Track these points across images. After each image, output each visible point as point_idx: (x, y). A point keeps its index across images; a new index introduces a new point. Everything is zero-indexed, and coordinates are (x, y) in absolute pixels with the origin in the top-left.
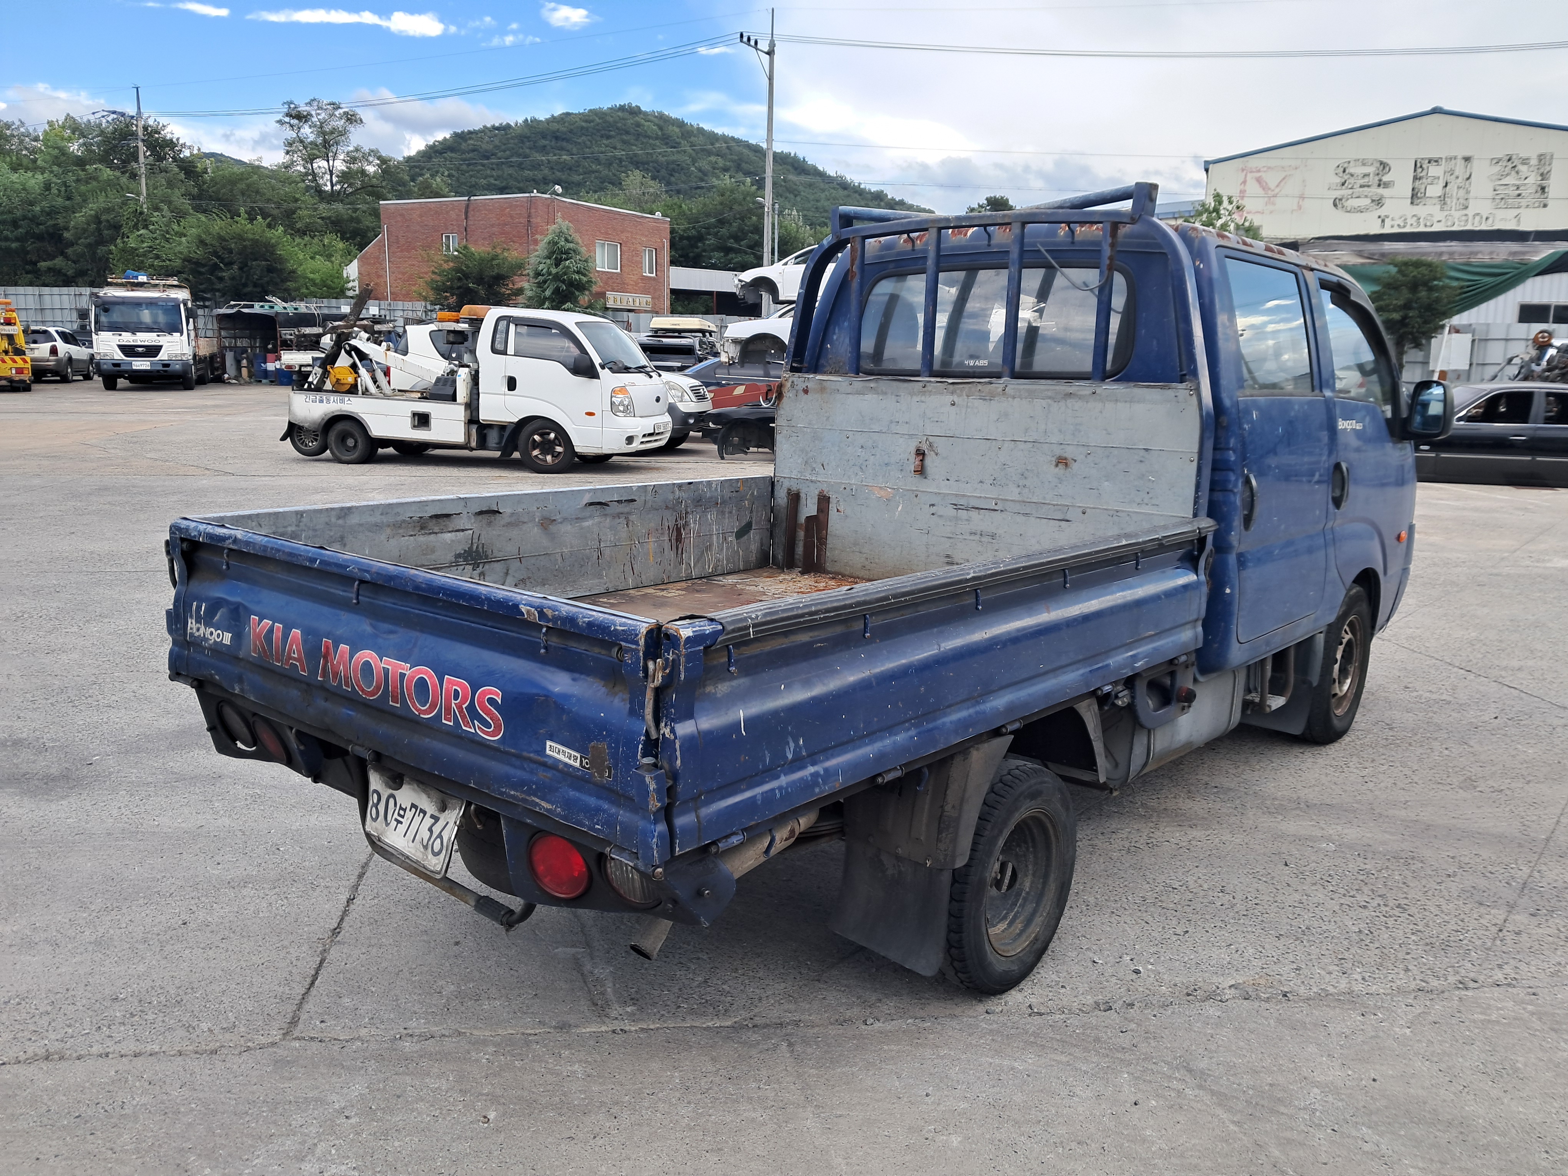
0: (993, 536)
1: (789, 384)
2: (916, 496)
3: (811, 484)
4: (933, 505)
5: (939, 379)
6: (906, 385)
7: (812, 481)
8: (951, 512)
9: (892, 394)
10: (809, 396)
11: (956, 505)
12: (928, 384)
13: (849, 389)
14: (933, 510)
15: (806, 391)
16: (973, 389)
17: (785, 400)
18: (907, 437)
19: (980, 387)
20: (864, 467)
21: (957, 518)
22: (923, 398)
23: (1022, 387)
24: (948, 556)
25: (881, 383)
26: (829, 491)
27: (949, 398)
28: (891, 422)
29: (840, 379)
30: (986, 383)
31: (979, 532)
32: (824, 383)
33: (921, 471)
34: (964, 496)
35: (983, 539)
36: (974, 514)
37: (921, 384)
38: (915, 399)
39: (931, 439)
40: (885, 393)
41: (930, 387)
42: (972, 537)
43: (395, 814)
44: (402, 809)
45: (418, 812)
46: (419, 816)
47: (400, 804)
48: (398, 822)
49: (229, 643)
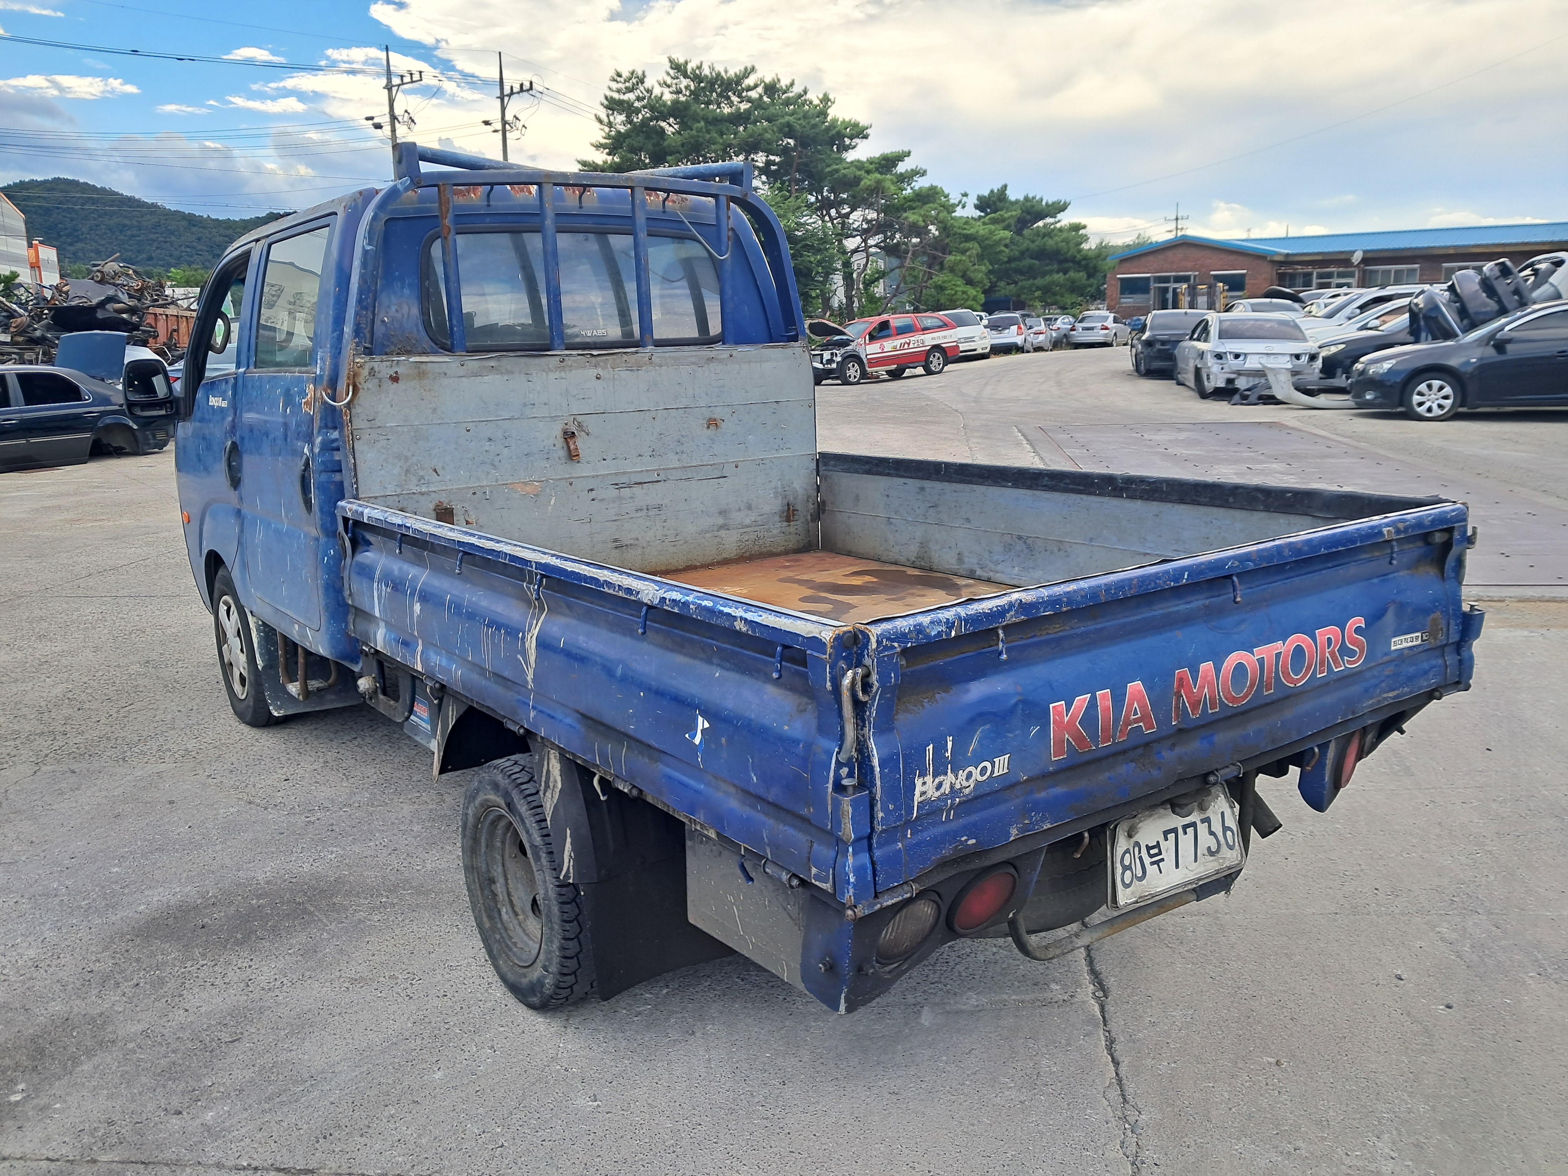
0: (659, 508)
1: (365, 372)
2: (571, 484)
3: (420, 497)
4: (592, 490)
5: (580, 352)
6: (537, 361)
7: (422, 494)
8: (613, 492)
9: (520, 373)
10: (401, 385)
11: (617, 484)
12: (566, 358)
13: (462, 371)
14: (593, 494)
15: (395, 379)
16: (618, 361)
17: (361, 393)
18: (548, 419)
19: (625, 357)
20: (496, 463)
21: (620, 498)
22: (563, 374)
23: (667, 355)
24: (616, 541)
25: (505, 361)
26: (450, 501)
27: (593, 372)
28: (525, 405)
29: (447, 359)
30: (632, 353)
31: (645, 508)
32: (423, 366)
33: (572, 456)
34: (624, 473)
35: (650, 513)
36: (637, 490)
37: (558, 358)
38: (552, 376)
39: (579, 418)
40: (512, 372)
41: (569, 361)
42: (639, 514)
43: (1147, 860)
44: (1153, 847)
45: (1180, 831)
46: (1185, 833)
47: (1147, 846)
48: (1157, 863)
49: (1006, 771)
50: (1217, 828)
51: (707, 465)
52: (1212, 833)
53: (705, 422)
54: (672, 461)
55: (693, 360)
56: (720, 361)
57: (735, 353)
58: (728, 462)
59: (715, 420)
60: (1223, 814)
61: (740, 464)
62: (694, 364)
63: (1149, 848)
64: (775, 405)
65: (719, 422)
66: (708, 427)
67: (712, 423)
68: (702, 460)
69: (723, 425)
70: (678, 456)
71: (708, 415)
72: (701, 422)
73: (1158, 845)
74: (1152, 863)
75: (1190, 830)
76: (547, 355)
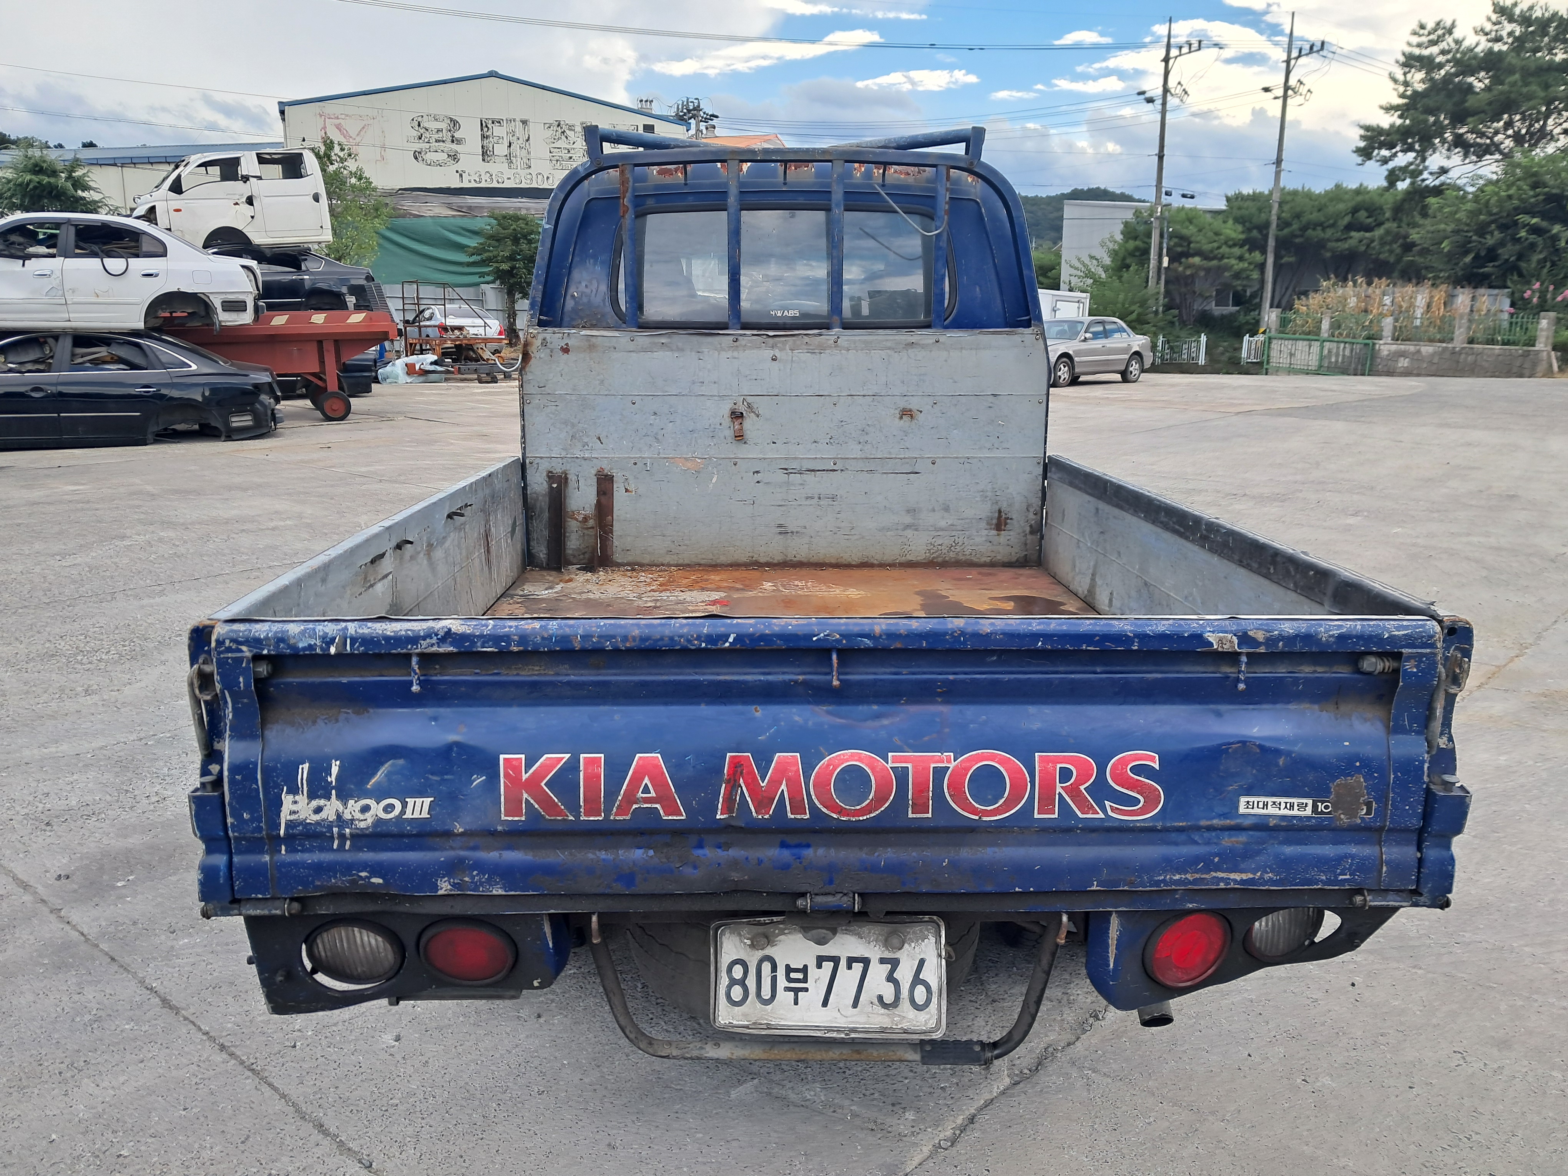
0: (833, 498)
1: (538, 342)
2: (735, 464)
3: (583, 462)
4: (758, 472)
5: (755, 332)
6: (709, 339)
7: (585, 459)
8: (781, 477)
9: (691, 350)
10: (571, 356)
11: (786, 469)
12: (740, 338)
13: (631, 346)
14: (758, 477)
15: (566, 350)
16: (798, 342)
17: (533, 362)
18: (716, 398)
19: (806, 339)
20: (660, 437)
21: (788, 483)
22: (735, 354)
23: (857, 338)
24: (780, 526)
25: (676, 338)
26: (612, 469)
27: (769, 353)
28: (694, 383)
29: (616, 334)
30: (815, 335)
31: (816, 496)
32: (593, 340)
33: (739, 437)
34: (795, 458)
35: (822, 503)
36: (809, 477)
37: (731, 338)
38: (724, 355)
39: (749, 399)
40: (682, 350)
41: (743, 341)
42: (809, 502)
43: (782, 982)
44: (797, 970)
45: (843, 963)
46: (849, 967)
47: (787, 966)
48: (796, 991)
49: (425, 815)
50: (905, 974)
51: (896, 458)
52: (890, 978)
53: (897, 412)
54: (854, 450)
55: (889, 344)
56: (924, 347)
57: (942, 339)
58: (923, 458)
59: (910, 410)
60: (922, 962)
61: (937, 461)
62: (889, 348)
63: (789, 970)
64: (991, 399)
65: (915, 413)
66: (901, 418)
67: (907, 413)
68: (890, 453)
69: (921, 417)
70: (860, 446)
71: (902, 403)
72: (892, 411)
73: (804, 970)
74: (787, 989)
75: (858, 967)
76: (719, 334)
